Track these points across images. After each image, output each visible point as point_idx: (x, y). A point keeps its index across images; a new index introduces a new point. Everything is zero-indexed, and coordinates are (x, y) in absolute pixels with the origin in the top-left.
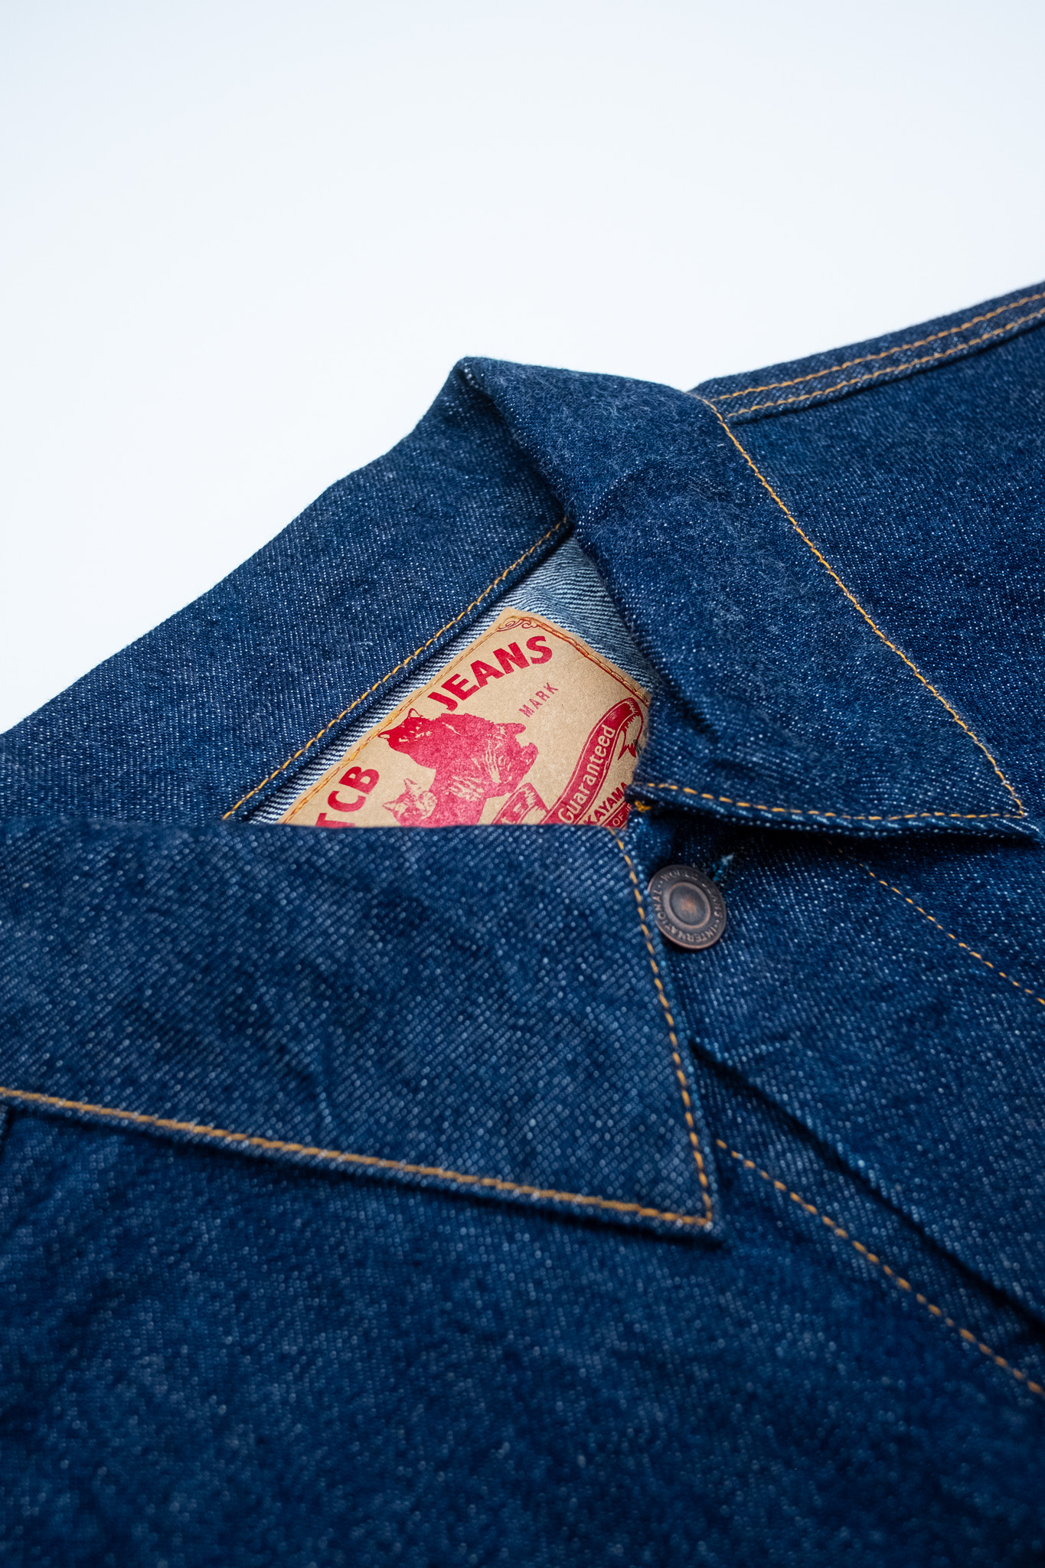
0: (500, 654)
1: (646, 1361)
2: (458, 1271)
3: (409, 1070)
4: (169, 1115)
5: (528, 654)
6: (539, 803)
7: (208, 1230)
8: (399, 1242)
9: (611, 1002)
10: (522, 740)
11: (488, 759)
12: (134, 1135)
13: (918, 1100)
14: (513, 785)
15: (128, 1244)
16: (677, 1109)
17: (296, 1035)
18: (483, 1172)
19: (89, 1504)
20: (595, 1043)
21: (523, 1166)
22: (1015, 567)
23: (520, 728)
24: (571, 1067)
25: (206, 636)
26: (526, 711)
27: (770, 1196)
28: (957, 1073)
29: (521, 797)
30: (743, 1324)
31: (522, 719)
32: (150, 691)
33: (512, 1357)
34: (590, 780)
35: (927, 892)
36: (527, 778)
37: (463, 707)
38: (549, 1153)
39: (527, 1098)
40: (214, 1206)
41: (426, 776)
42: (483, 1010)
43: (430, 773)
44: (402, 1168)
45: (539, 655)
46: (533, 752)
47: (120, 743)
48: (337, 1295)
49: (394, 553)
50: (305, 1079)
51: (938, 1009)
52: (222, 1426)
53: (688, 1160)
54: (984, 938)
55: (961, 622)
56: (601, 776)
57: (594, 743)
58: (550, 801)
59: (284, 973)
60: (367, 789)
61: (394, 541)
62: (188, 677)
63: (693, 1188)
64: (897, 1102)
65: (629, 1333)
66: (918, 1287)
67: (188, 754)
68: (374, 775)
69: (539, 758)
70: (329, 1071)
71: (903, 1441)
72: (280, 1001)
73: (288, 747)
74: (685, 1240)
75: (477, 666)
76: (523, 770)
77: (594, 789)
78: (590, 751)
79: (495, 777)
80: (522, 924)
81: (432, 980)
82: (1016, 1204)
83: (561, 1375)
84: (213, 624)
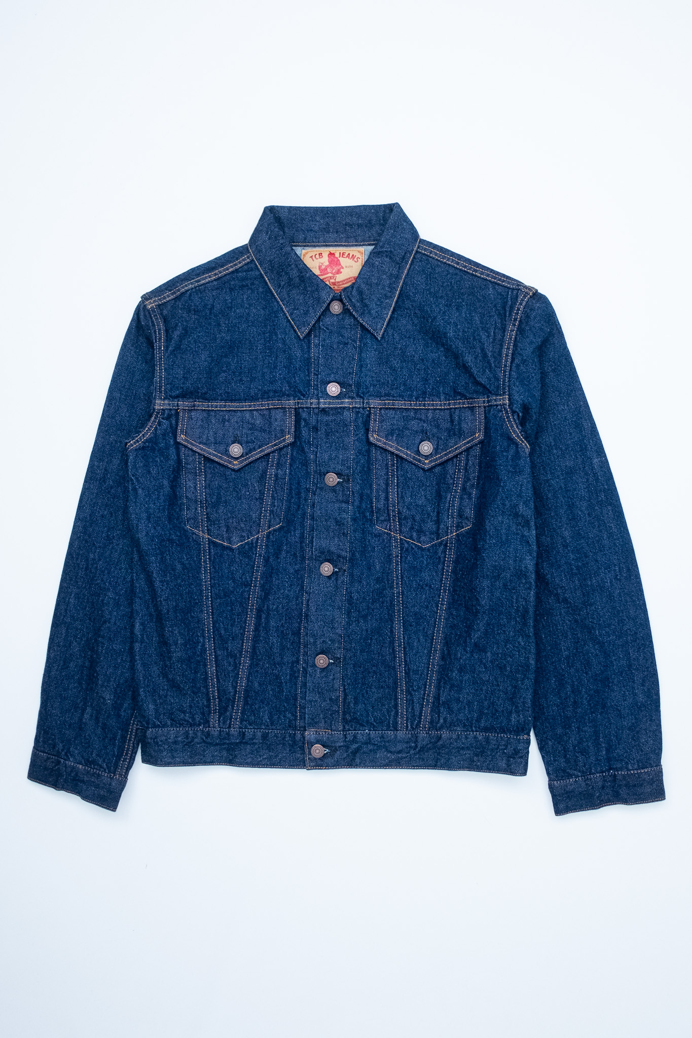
0: (353, 255)
1: (284, 341)
2: (277, 317)
3: (290, 295)
4: (266, 276)
5: (355, 259)
6: (335, 280)
7: (261, 290)
8: (275, 309)
9: (313, 309)
10: (342, 270)
11: (336, 269)
12: (261, 274)
13: (333, 348)
14: (334, 274)
15: (253, 284)
16: (309, 325)
17: (283, 280)
18: (287, 311)
19: (231, 303)
20: (308, 311)
21: (291, 314)
22: (419, 310)
23: (343, 268)
24: (304, 311)
25: (325, 214)
26: (346, 267)
27: (311, 341)
28: (340, 351)
29: (334, 277)
30: (295, 347)
31: (344, 267)
32: (311, 216)
33: (274, 329)
34: (344, 282)
35: (362, 333)
36: (337, 275)
37: (341, 259)
38: (294, 316)
39: (298, 309)
40: (263, 288)
41: (327, 263)
42: (302, 297)
43: (328, 263)
44: (281, 303)
45: (356, 261)
46: (341, 273)
47: (302, 221)
48: (266, 308)
49: (359, 226)
50: (280, 286)
51: (346, 344)
52: (247, 308)
53: (305, 330)
54: (361, 343)
55: (406, 309)
56: (346, 283)
57: (349, 278)
58: (337, 280)
59: (287, 273)
60: (320, 258)
61: (361, 224)
62: (318, 218)
63: (303, 333)
64: (331, 346)
65: (285, 338)
66: (314, 362)
67: (308, 231)
68: (322, 256)
69: (341, 274)
70: (283, 287)
71: (296, 369)
72: (284, 276)
73: (319, 242)
74: (299, 337)
75: (349, 254)
76: (338, 274)
77: (343, 284)
78: (347, 279)
79: (334, 272)
80: (313, 292)
81: (300, 289)
82: (329, 365)
83: (276, 335)
84: (328, 213)
